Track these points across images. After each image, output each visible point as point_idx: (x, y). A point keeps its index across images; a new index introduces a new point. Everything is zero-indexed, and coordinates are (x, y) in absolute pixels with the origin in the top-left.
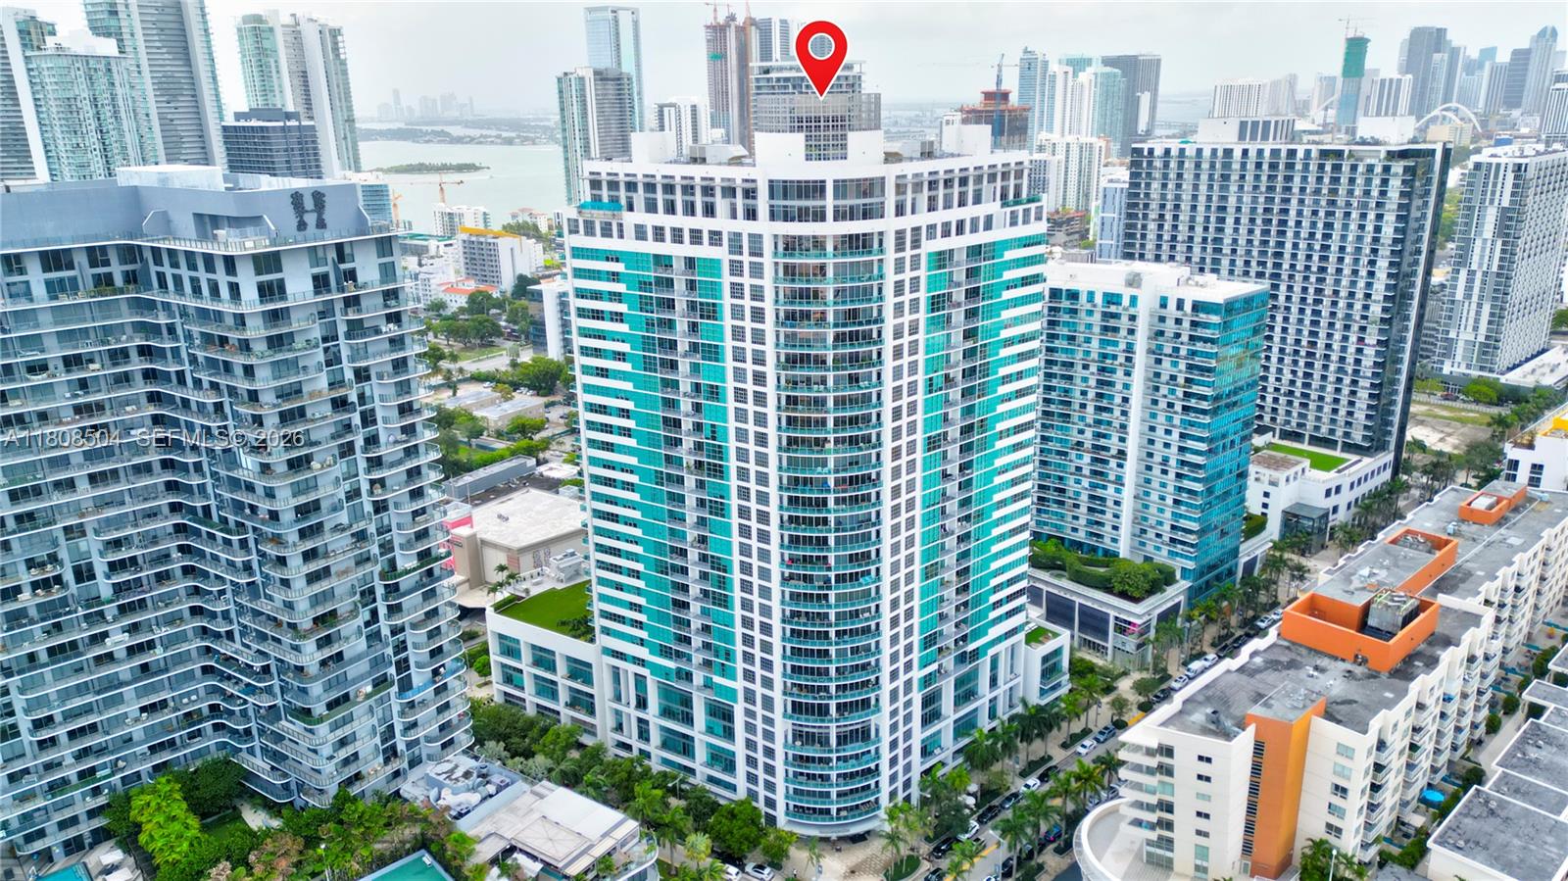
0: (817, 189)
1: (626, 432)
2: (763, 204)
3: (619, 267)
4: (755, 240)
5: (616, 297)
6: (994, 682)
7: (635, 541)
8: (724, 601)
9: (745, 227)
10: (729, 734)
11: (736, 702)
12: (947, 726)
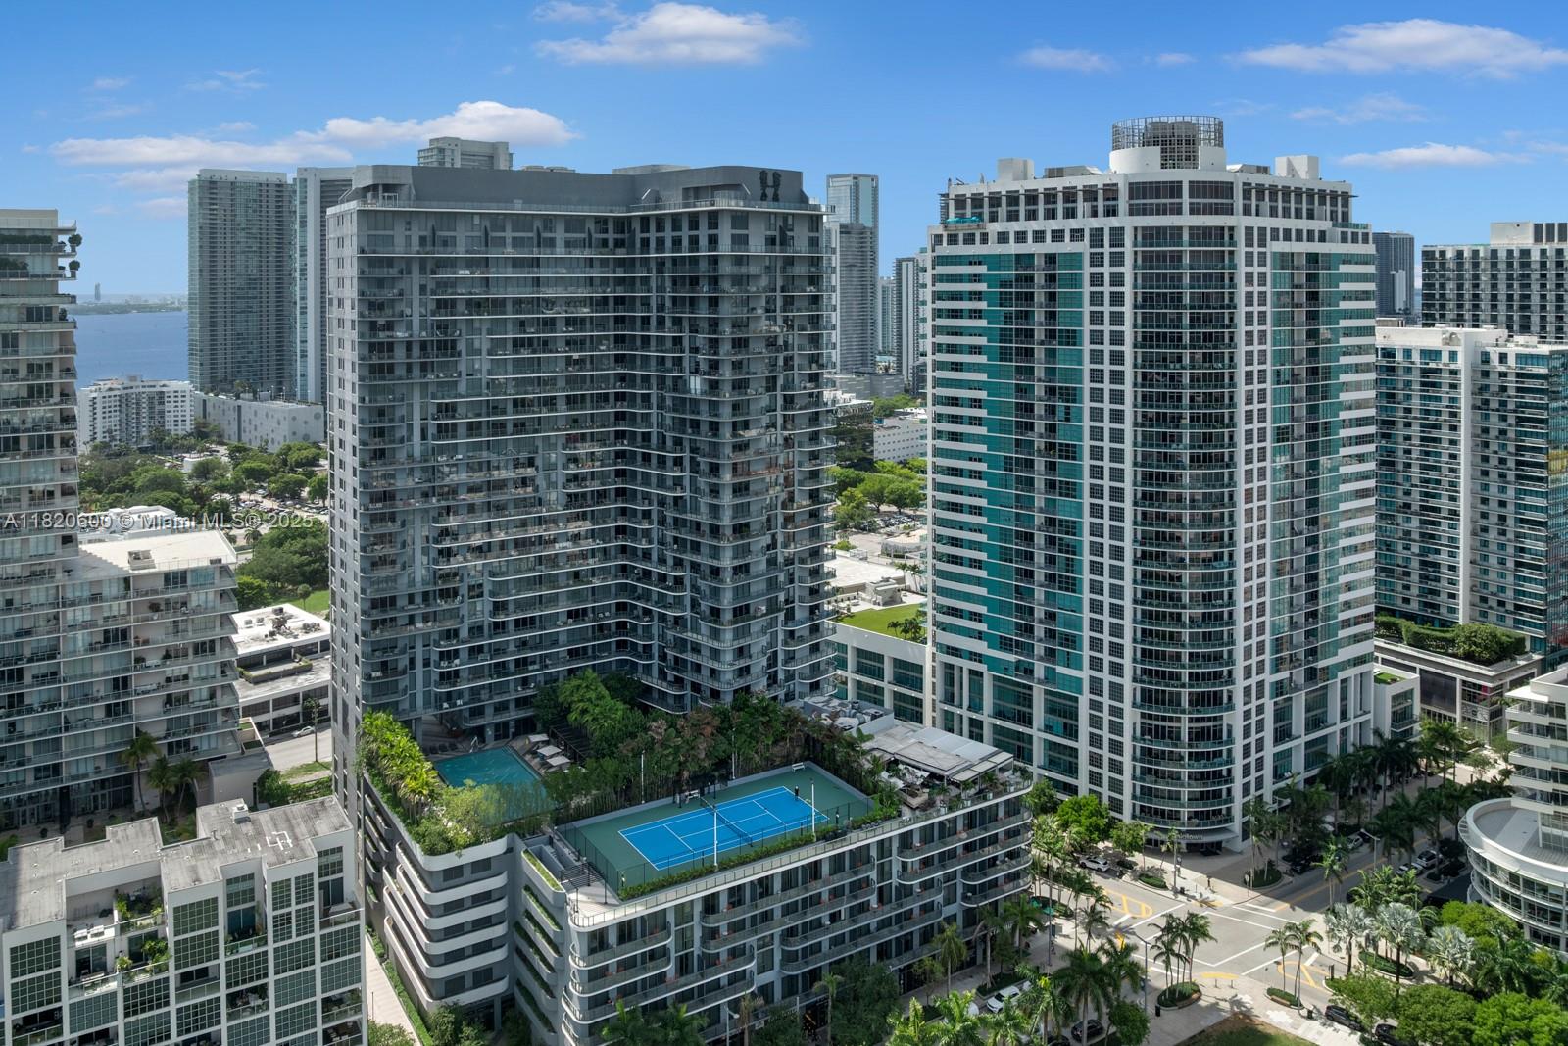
0: (1174, 189)
1: (976, 421)
2: (1123, 203)
3: (982, 269)
4: (1117, 235)
5: (977, 296)
6: (1344, 716)
7: (979, 530)
8: (1072, 585)
9: (1106, 223)
10: (1072, 732)
11: (1081, 693)
12: (1299, 746)
